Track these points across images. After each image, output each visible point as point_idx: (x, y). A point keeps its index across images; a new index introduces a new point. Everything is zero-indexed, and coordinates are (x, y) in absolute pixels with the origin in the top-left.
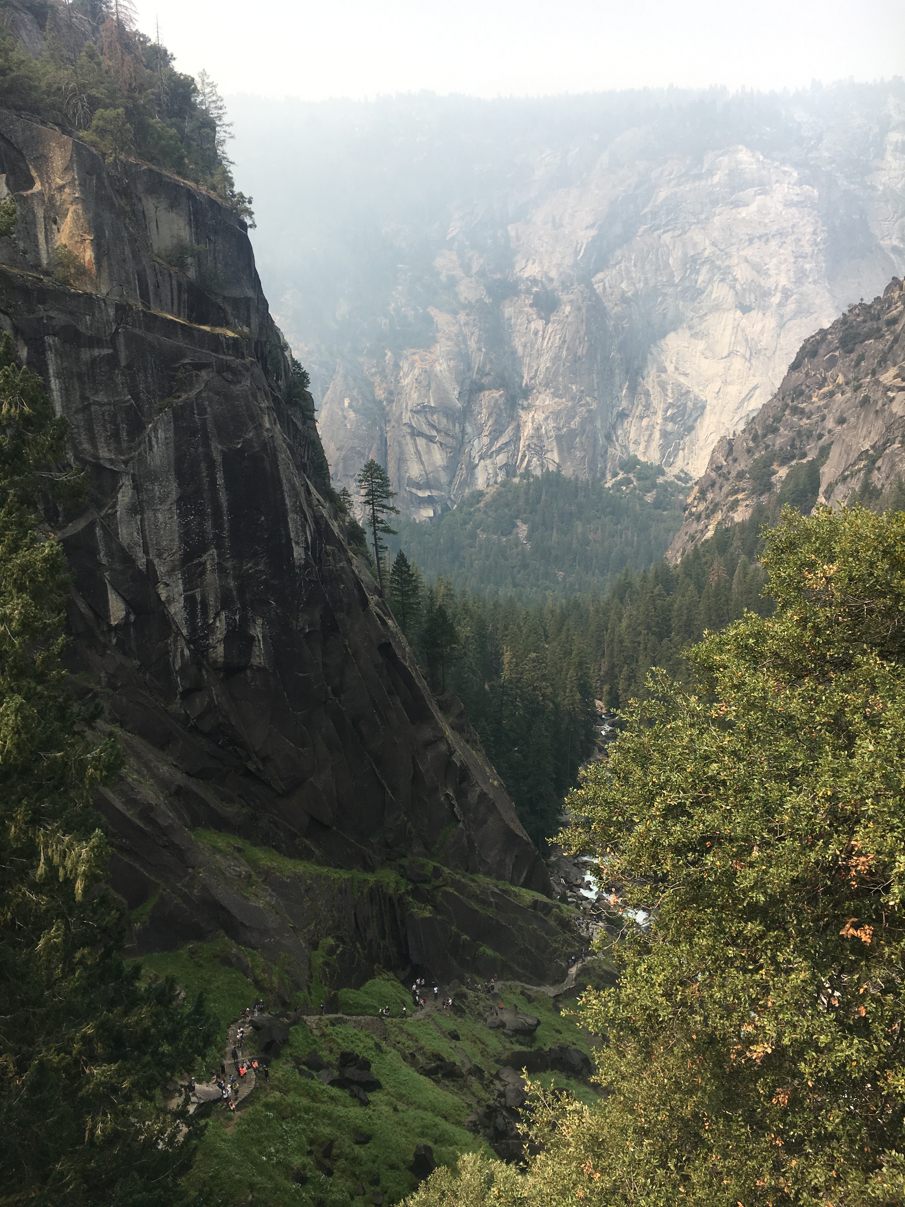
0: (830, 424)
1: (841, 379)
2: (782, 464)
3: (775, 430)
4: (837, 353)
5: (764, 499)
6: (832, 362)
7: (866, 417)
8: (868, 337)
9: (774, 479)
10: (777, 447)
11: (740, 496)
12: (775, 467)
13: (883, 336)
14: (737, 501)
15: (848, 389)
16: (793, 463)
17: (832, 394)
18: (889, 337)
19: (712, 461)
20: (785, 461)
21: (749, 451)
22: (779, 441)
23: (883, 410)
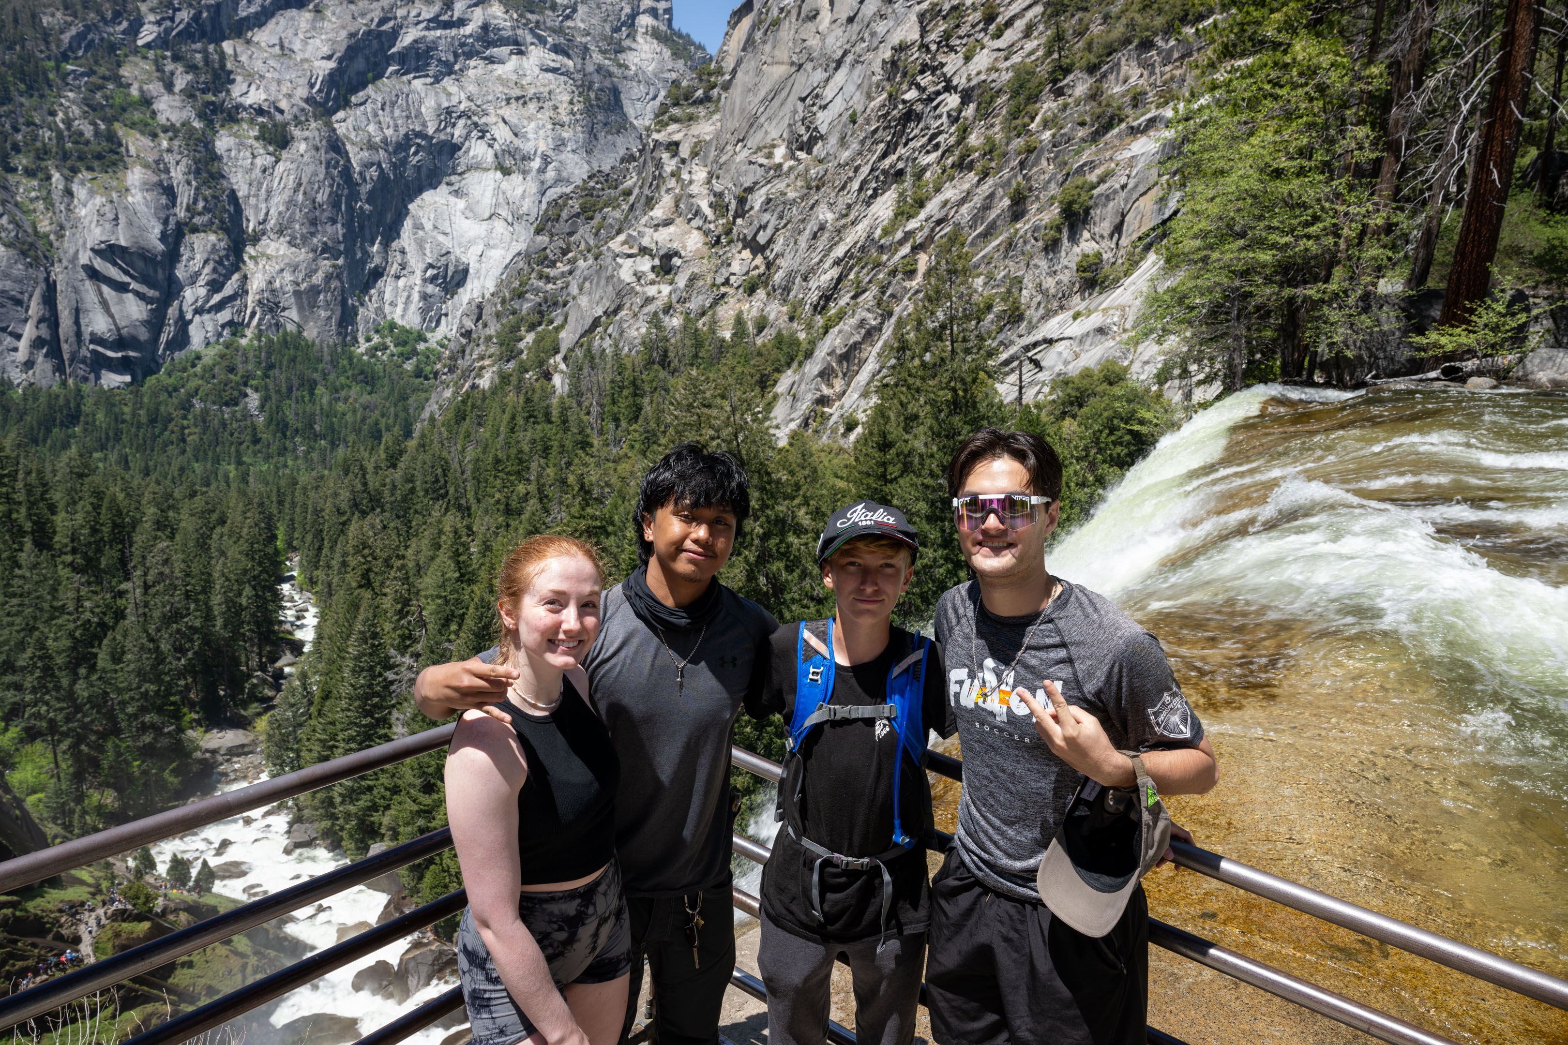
1: (582, 246)
2: (530, 330)
4: (578, 220)
5: (511, 365)
7: (598, 283)
9: (522, 345)
10: (524, 312)
11: (487, 362)
12: (523, 332)
13: (619, 206)
14: (482, 368)
15: (589, 256)
16: (540, 329)
17: (575, 260)
18: (625, 207)
19: (462, 326)
20: (532, 327)
21: (498, 315)
22: (526, 306)
23: (612, 276)
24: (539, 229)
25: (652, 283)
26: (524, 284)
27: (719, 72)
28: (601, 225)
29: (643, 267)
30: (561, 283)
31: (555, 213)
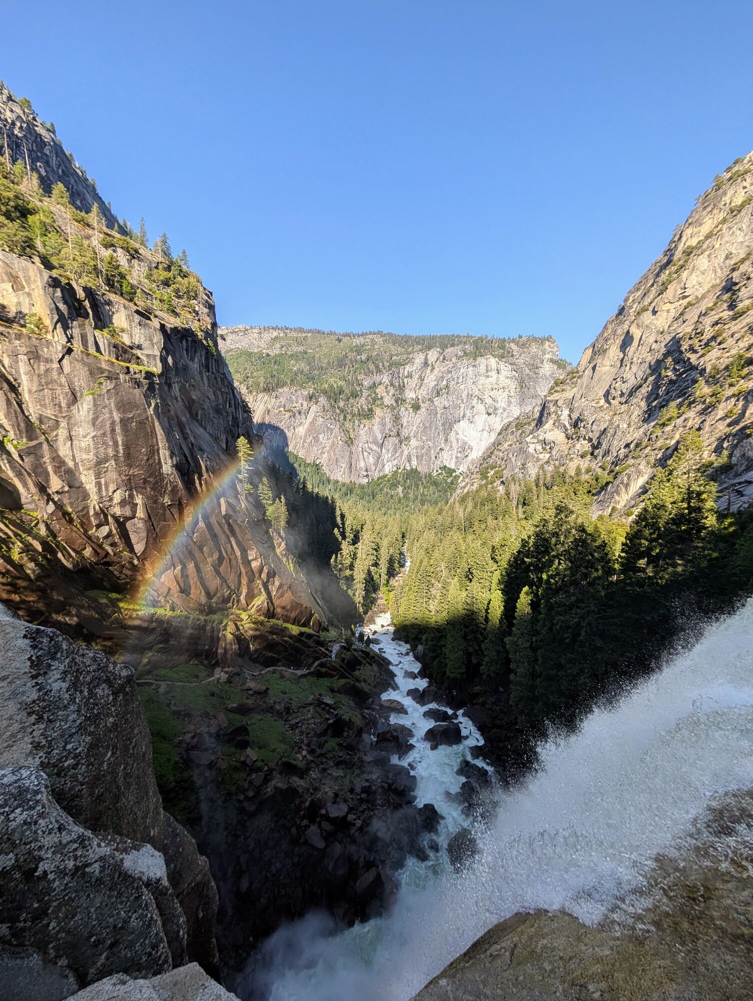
0: (511, 456)
1: (515, 440)
2: (492, 469)
3: (491, 457)
4: (514, 429)
5: (484, 482)
6: (513, 432)
8: (525, 424)
9: (489, 475)
10: (491, 463)
11: (476, 480)
12: (489, 470)
17: (511, 445)
19: (468, 467)
21: (481, 464)
22: (492, 461)
23: (526, 451)
24: (499, 434)
25: (542, 453)
26: (492, 453)
27: (577, 372)
28: (523, 432)
29: (539, 447)
30: (506, 453)
31: (506, 428)
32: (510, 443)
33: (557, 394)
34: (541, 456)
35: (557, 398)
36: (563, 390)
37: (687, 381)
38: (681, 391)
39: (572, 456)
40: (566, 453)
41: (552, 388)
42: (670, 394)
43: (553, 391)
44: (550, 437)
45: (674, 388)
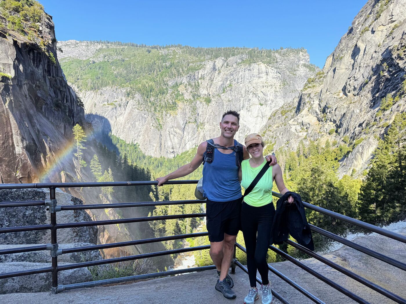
4: (280, 115)
7: (285, 132)
15: (283, 125)
23: (289, 130)
24: (269, 119)
25: (301, 132)
26: (264, 133)
27: (323, 73)
28: (286, 117)
29: (298, 128)
30: (275, 133)
31: (274, 114)
32: (277, 125)
33: (309, 89)
34: (300, 134)
35: (310, 92)
36: (314, 86)
37: (398, 79)
38: (394, 86)
39: (323, 133)
40: (318, 131)
41: (306, 85)
42: (387, 88)
43: (306, 87)
44: (306, 120)
45: (390, 84)
